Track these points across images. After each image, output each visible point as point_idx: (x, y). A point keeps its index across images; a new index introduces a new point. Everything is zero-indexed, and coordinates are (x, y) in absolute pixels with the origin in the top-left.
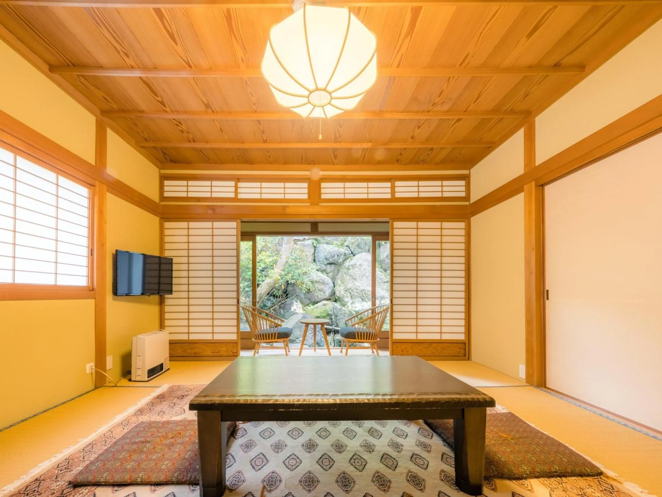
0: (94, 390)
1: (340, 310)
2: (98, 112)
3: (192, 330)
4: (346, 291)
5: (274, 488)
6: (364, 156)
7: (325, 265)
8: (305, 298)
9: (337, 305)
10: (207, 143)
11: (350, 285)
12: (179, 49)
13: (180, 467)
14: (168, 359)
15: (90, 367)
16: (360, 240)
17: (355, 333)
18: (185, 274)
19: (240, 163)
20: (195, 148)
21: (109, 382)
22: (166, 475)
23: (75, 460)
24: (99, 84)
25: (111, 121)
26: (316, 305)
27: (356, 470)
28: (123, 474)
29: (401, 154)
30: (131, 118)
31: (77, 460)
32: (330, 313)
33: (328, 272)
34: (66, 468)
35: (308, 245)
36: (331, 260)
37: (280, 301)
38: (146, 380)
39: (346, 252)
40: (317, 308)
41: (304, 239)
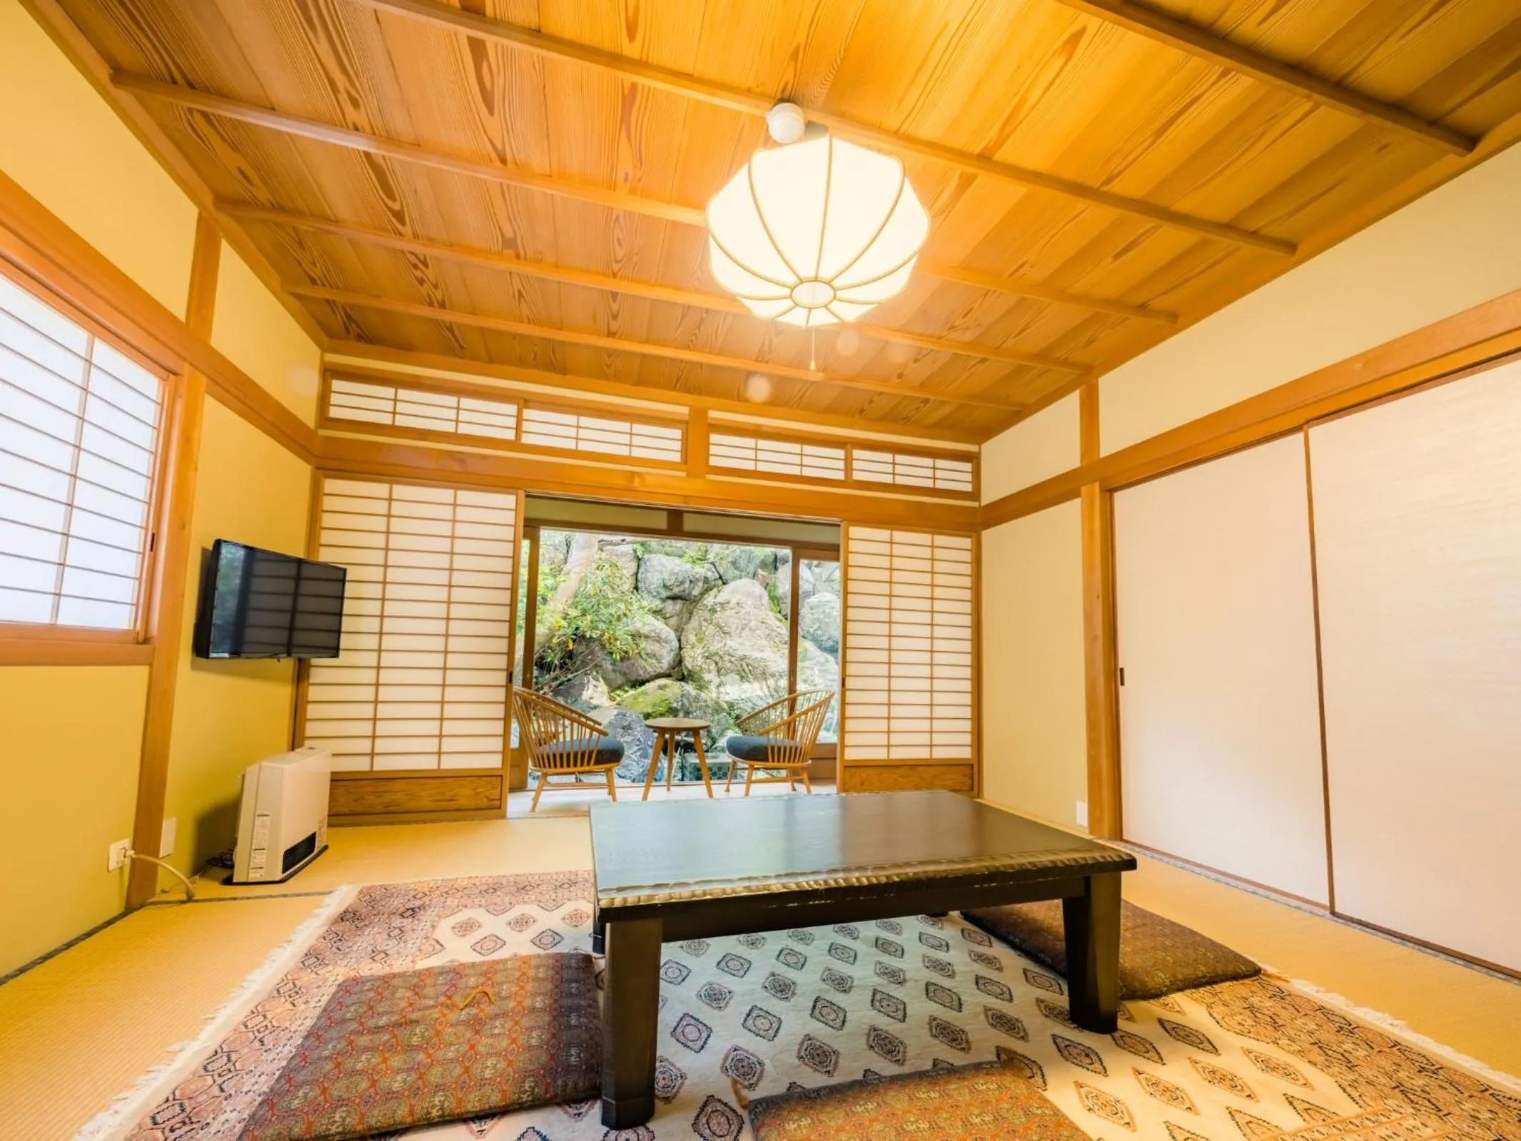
0: (124, 915)
1: (697, 699)
2: (209, 200)
3: (381, 746)
4: (707, 658)
5: (755, 1078)
6: (805, 393)
7: (661, 599)
8: (614, 671)
9: (689, 688)
10: (474, 314)
11: (716, 646)
12: (493, 123)
13: (531, 1067)
14: (326, 822)
15: (119, 851)
16: (738, 551)
17: (766, 748)
18: (374, 607)
19: (535, 367)
20: (437, 320)
21: (164, 892)
22: (504, 1091)
23: (200, 1099)
24: (238, 138)
25: (233, 225)
26: (640, 689)
27: (892, 1020)
28: (388, 1105)
29: (871, 402)
30: (294, 229)
31: (204, 1097)
32: (675, 705)
33: (668, 615)
34: (184, 1123)
35: (623, 554)
36: (676, 590)
37: (556, 679)
38: (278, 879)
39: (709, 574)
40: (645, 693)
41: (623, 541)
